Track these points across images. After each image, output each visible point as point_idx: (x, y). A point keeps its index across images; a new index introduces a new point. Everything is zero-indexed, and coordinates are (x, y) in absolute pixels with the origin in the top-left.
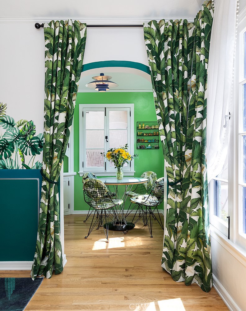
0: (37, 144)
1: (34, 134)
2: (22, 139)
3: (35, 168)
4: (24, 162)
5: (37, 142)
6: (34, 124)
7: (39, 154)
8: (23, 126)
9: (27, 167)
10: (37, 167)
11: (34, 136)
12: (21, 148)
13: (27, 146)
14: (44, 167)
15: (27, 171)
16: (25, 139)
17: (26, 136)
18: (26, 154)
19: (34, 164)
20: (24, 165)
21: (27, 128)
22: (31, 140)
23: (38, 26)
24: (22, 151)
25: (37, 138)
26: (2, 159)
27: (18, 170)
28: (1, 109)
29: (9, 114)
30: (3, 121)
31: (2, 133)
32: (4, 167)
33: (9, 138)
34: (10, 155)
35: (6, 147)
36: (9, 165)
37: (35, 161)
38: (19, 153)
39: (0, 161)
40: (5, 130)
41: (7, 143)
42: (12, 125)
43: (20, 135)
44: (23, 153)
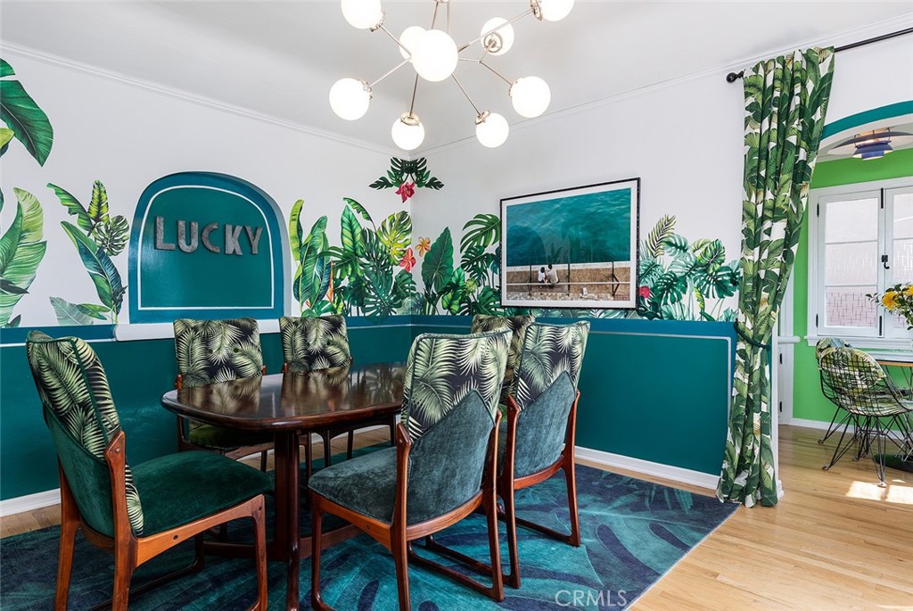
0: (727, 278)
1: (723, 261)
2: (700, 271)
3: (723, 319)
4: (703, 309)
5: (728, 275)
6: (723, 244)
7: (731, 295)
8: (703, 249)
9: (710, 318)
10: (728, 318)
11: (723, 265)
12: (698, 286)
13: (709, 282)
14: (741, 318)
15: (709, 324)
16: (705, 271)
17: (708, 265)
18: (707, 297)
19: (722, 313)
20: (703, 313)
21: (709, 253)
22: (717, 272)
23: (732, 78)
24: (701, 292)
25: (727, 268)
26: (666, 304)
27: (693, 323)
28: (665, 225)
29: (679, 232)
30: (670, 244)
31: (668, 262)
32: (670, 317)
33: (679, 271)
34: (680, 298)
35: (673, 285)
36: (679, 313)
37: (723, 307)
38: (695, 294)
39: (664, 308)
40: (672, 258)
41: (676, 279)
42: (683, 248)
43: (696, 265)
44: (703, 294)
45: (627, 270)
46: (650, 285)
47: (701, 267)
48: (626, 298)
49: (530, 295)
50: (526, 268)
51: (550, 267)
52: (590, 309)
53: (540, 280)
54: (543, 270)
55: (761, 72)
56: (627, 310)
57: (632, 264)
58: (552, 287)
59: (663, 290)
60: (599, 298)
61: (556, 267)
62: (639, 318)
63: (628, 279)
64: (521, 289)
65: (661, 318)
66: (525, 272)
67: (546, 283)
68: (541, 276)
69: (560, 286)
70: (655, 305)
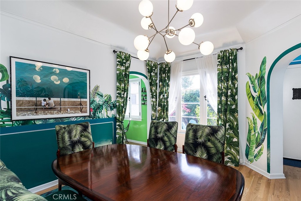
0: (112, 105)
1: (111, 101)
2: (106, 103)
3: (112, 117)
4: (107, 114)
5: (112, 104)
6: (111, 96)
7: (113, 110)
8: (107, 97)
9: (108, 117)
10: (113, 116)
11: (111, 102)
12: (106, 108)
13: (108, 107)
14: (118, 116)
15: (109, 119)
16: (108, 103)
17: (108, 102)
18: (108, 111)
19: (111, 115)
20: (107, 116)
21: (108, 98)
22: (110, 104)
23: (114, 51)
24: (107, 109)
25: (112, 103)
26: (97, 113)
27: (105, 119)
28: (97, 88)
29: (101, 90)
30: (98, 94)
31: (98, 100)
32: (99, 117)
33: (101, 103)
34: (101, 111)
35: (99, 107)
36: (101, 116)
37: (112, 113)
38: (105, 110)
39: (97, 115)
40: (99, 99)
41: (100, 106)
42: (102, 96)
43: (105, 101)
44: (107, 110)
45: (86, 102)
46: (93, 107)
47: (106, 102)
48: (86, 112)
49: (36, 113)
50: (34, 99)
51: (50, 99)
52: (70, 117)
53: (43, 105)
54: (45, 100)
56: (85, 117)
57: (88, 100)
58: (51, 108)
59: (96, 109)
60: (75, 113)
62: (89, 119)
63: (86, 105)
64: (29, 110)
65: (96, 118)
66: (32, 101)
67: (47, 107)
68: (44, 103)
69: (55, 108)
70: (94, 114)
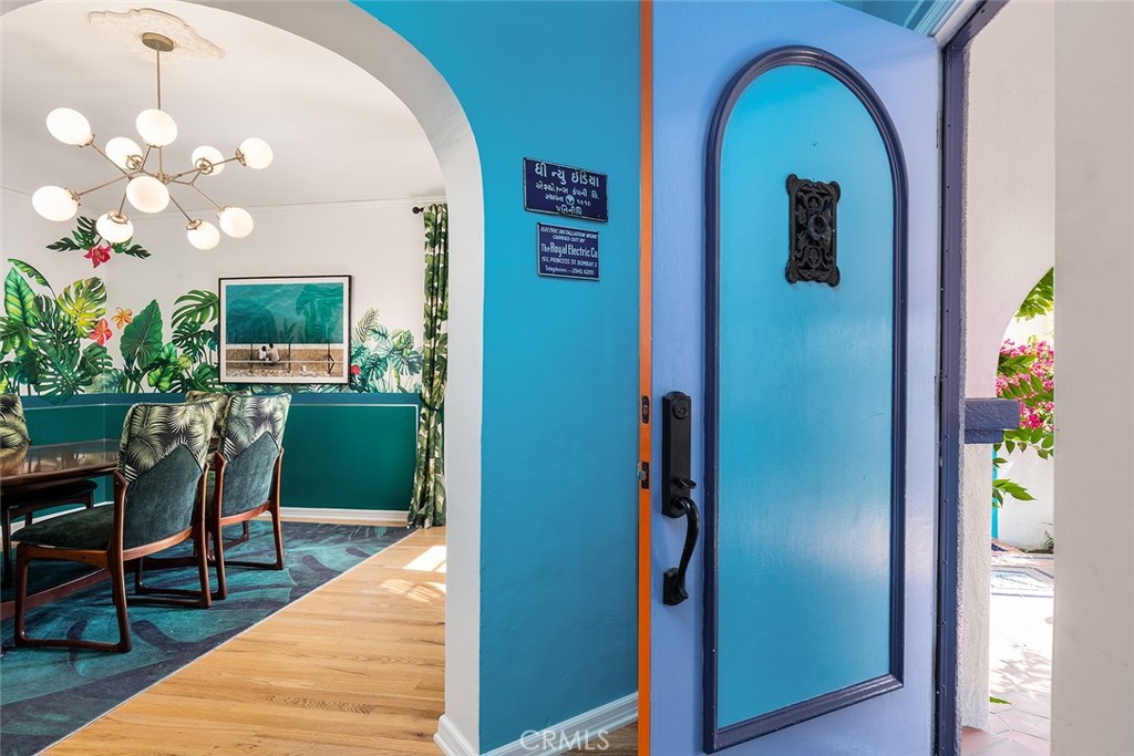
0: (415, 360)
1: (412, 347)
2: (397, 354)
3: (413, 391)
4: (399, 383)
5: (416, 357)
6: (412, 335)
7: (418, 373)
8: (398, 337)
9: (404, 390)
10: (416, 391)
11: (412, 350)
12: (396, 366)
13: (403, 363)
14: (423, 389)
15: (404, 396)
16: (401, 354)
17: (402, 350)
18: (402, 374)
19: (412, 387)
20: (399, 387)
21: (403, 341)
22: (408, 355)
23: (416, 210)
24: (398, 370)
25: (415, 352)
26: (372, 379)
27: (392, 394)
28: (371, 316)
29: (382, 322)
30: (375, 331)
31: (374, 346)
32: (375, 390)
33: (382, 354)
34: (382, 375)
35: (377, 364)
36: (382, 387)
37: (412, 382)
38: (393, 371)
39: (370, 383)
40: (377, 343)
41: (379, 360)
42: (385, 336)
43: (395, 349)
44: (399, 373)
45: (341, 351)
46: (360, 365)
48: (340, 375)
49: (251, 372)
50: (247, 347)
51: (272, 347)
52: (309, 384)
53: (261, 358)
54: (264, 349)
55: (434, 211)
56: (341, 385)
57: (345, 347)
58: (272, 365)
59: (369, 369)
60: (317, 375)
61: (278, 347)
62: (351, 391)
63: (341, 359)
64: (241, 366)
65: (369, 391)
66: (246, 350)
67: (267, 361)
68: (262, 354)
69: (282, 364)
70: (364, 381)
